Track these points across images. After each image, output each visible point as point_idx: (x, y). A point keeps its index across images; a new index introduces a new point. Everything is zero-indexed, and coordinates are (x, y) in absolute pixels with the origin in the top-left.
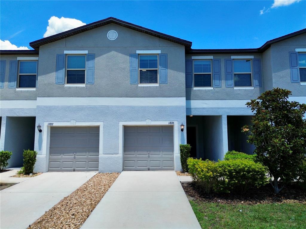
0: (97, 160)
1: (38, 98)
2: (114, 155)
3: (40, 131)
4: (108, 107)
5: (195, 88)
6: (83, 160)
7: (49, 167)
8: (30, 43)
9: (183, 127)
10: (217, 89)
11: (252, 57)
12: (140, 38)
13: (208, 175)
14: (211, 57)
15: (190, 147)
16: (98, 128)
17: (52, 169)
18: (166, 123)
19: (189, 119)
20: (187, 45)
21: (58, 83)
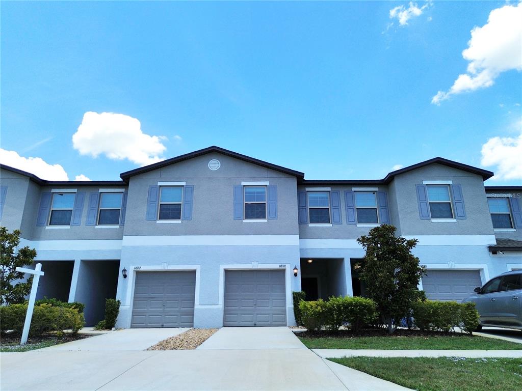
0: (192, 314)
1: (124, 237)
2: (213, 307)
3: (125, 276)
4: (207, 246)
5: (311, 225)
6: (174, 314)
7: (132, 322)
8: (121, 174)
9: (296, 271)
10: (336, 226)
11: (376, 189)
12: (246, 169)
13: (317, 310)
14: (329, 189)
15: (305, 294)
16: (194, 272)
17: (136, 326)
18: (276, 266)
19: (303, 261)
20: (299, 176)
21: (148, 219)
